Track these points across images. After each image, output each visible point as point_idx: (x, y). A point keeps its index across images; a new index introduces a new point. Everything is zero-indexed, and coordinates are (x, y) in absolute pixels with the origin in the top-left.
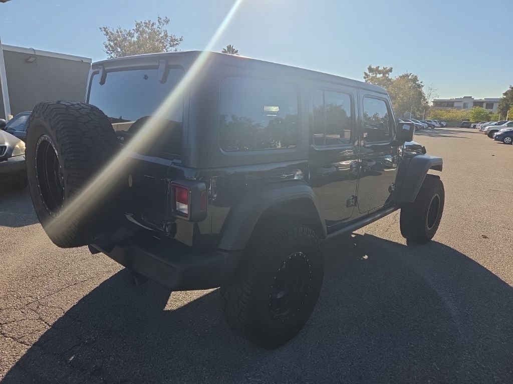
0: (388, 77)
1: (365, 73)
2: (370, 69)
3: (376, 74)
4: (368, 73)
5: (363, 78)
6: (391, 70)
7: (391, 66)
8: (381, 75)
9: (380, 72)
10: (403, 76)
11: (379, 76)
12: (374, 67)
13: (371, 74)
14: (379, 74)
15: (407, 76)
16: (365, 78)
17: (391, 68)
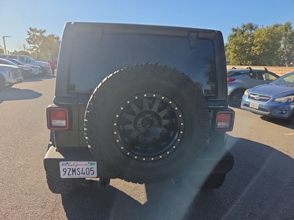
0: (44, 35)
1: (28, 31)
2: (30, 29)
3: (36, 33)
4: (30, 32)
5: (27, 35)
6: (45, 31)
7: (44, 29)
8: (39, 34)
9: (38, 32)
10: (50, 35)
11: (37, 34)
12: (33, 28)
13: (32, 32)
14: (38, 33)
15: (52, 35)
16: (28, 34)
17: (45, 30)
